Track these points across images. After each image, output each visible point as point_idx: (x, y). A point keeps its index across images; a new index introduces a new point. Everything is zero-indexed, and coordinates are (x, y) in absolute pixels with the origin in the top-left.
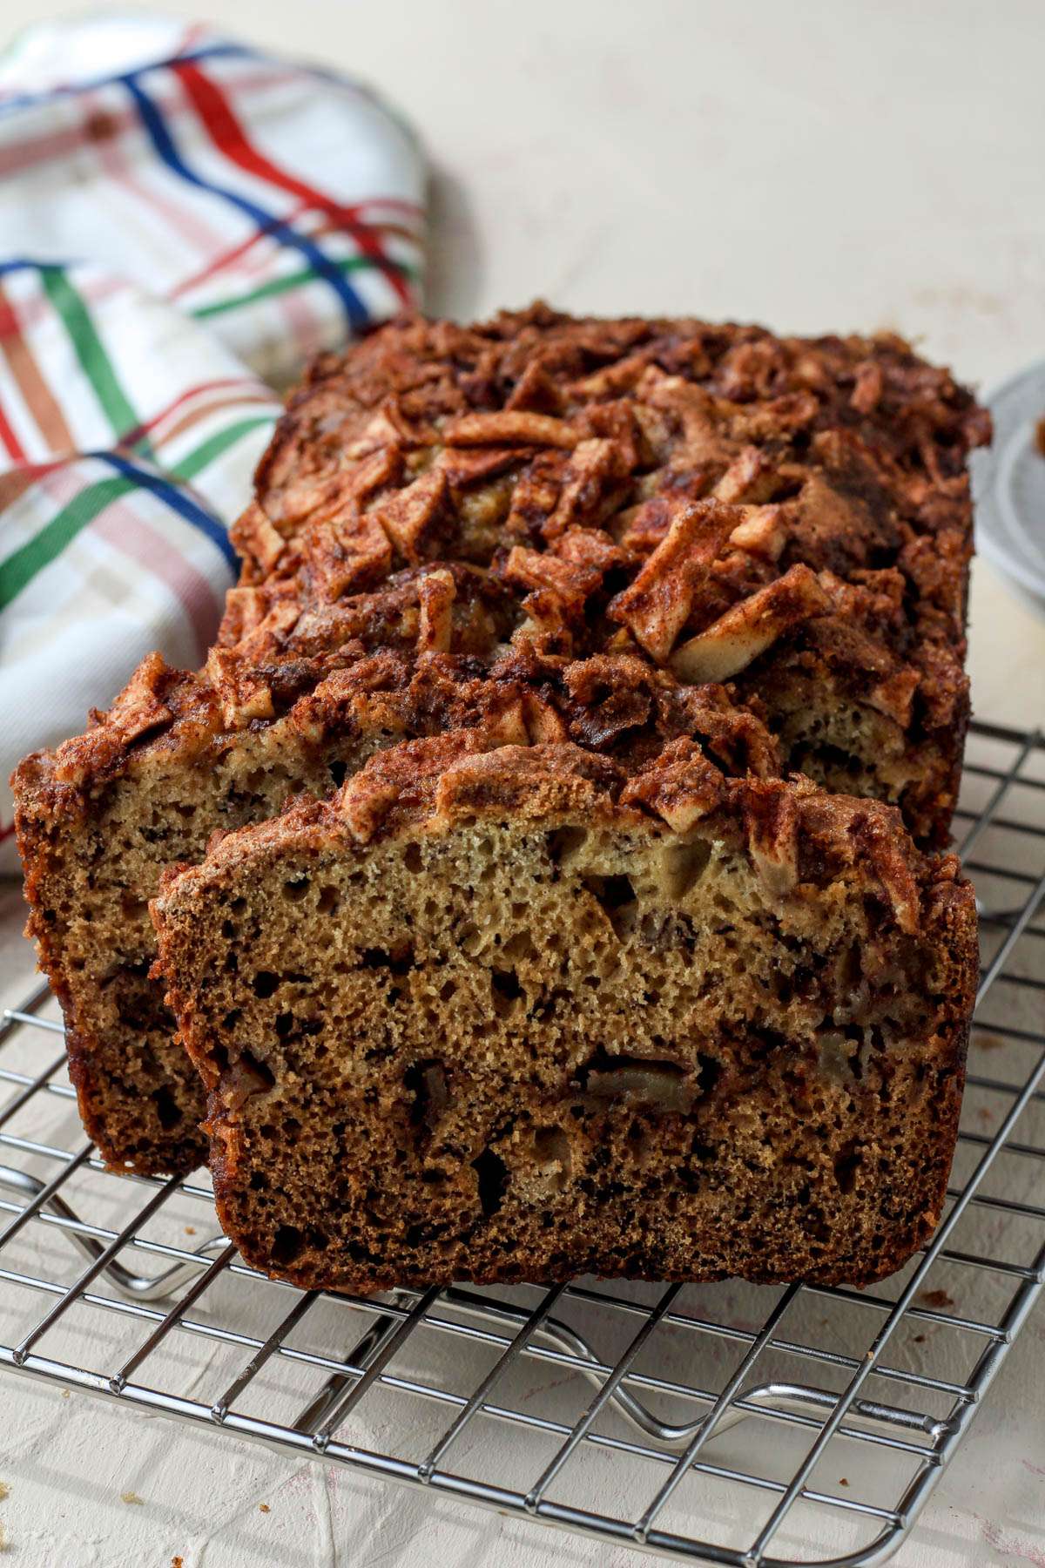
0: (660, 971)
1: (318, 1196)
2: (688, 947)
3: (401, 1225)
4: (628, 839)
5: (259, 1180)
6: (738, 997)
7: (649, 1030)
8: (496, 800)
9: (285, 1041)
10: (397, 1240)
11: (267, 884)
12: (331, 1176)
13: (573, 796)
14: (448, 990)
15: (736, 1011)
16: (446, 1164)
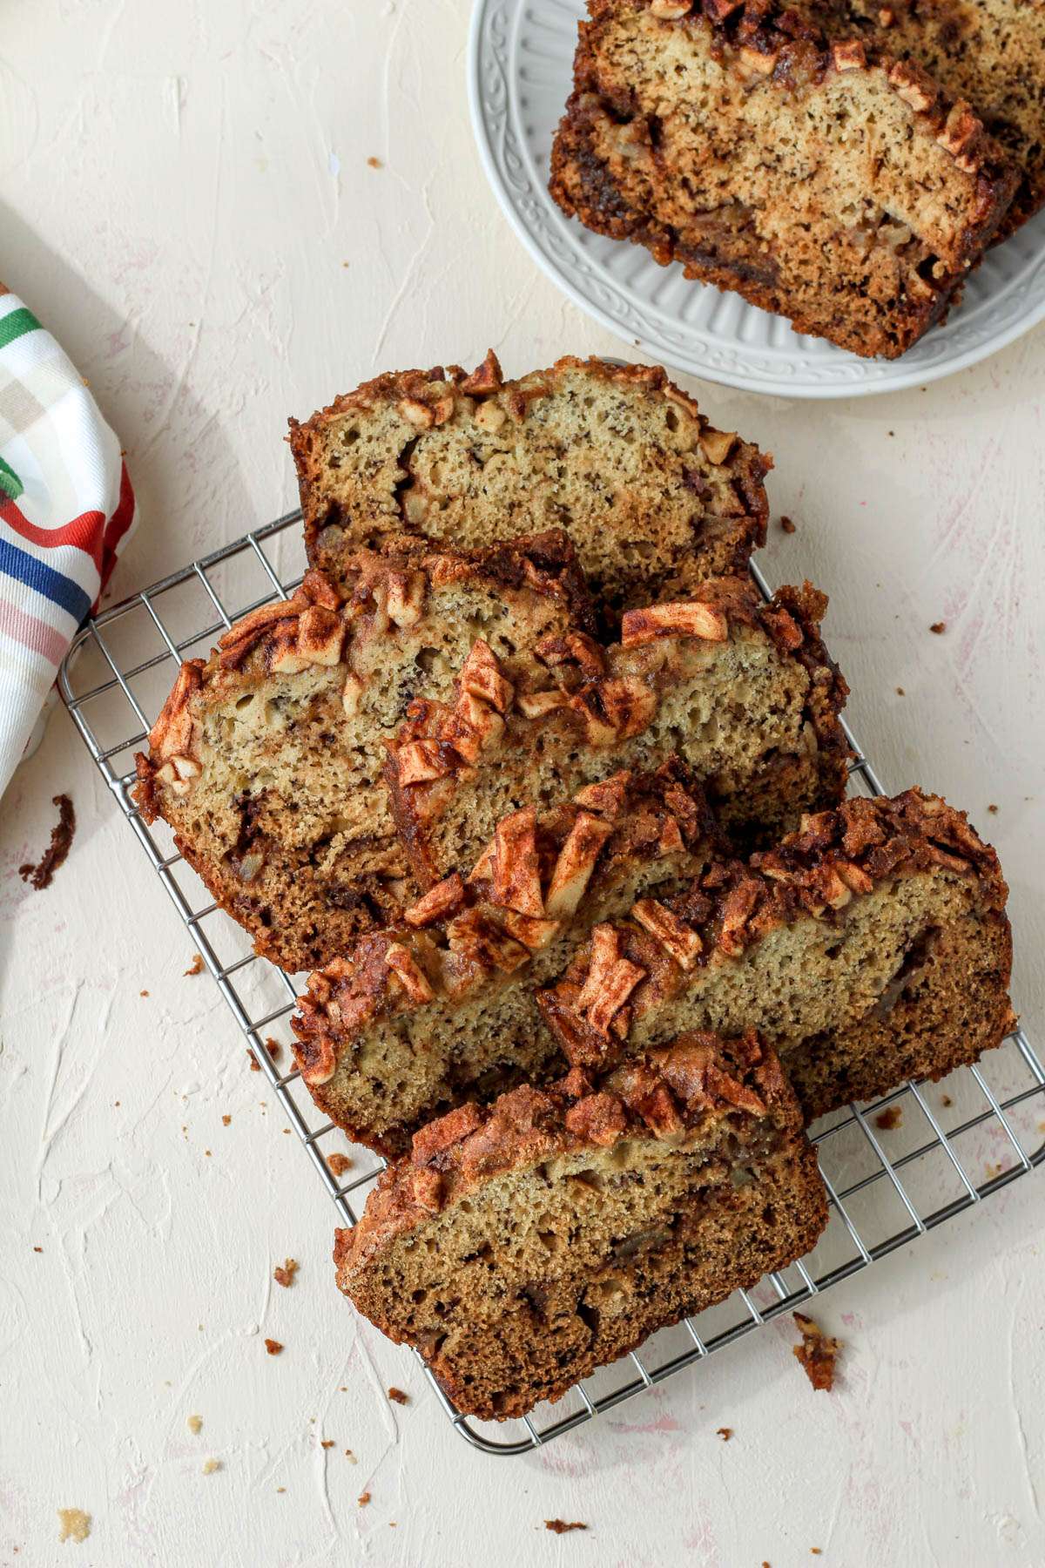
0: (629, 1197)
1: (503, 1370)
3: (554, 1361)
4: (580, 1155)
5: (469, 1379)
6: (676, 1187)
7: (636, 1220)
9: (444, 1316)
10: (555, 1369)
11: (395, 1253)
12: (505, 1357)
13: (540, 1148)
14: (520, 1253)
15: (679, 1192)
16: (561, 1323)
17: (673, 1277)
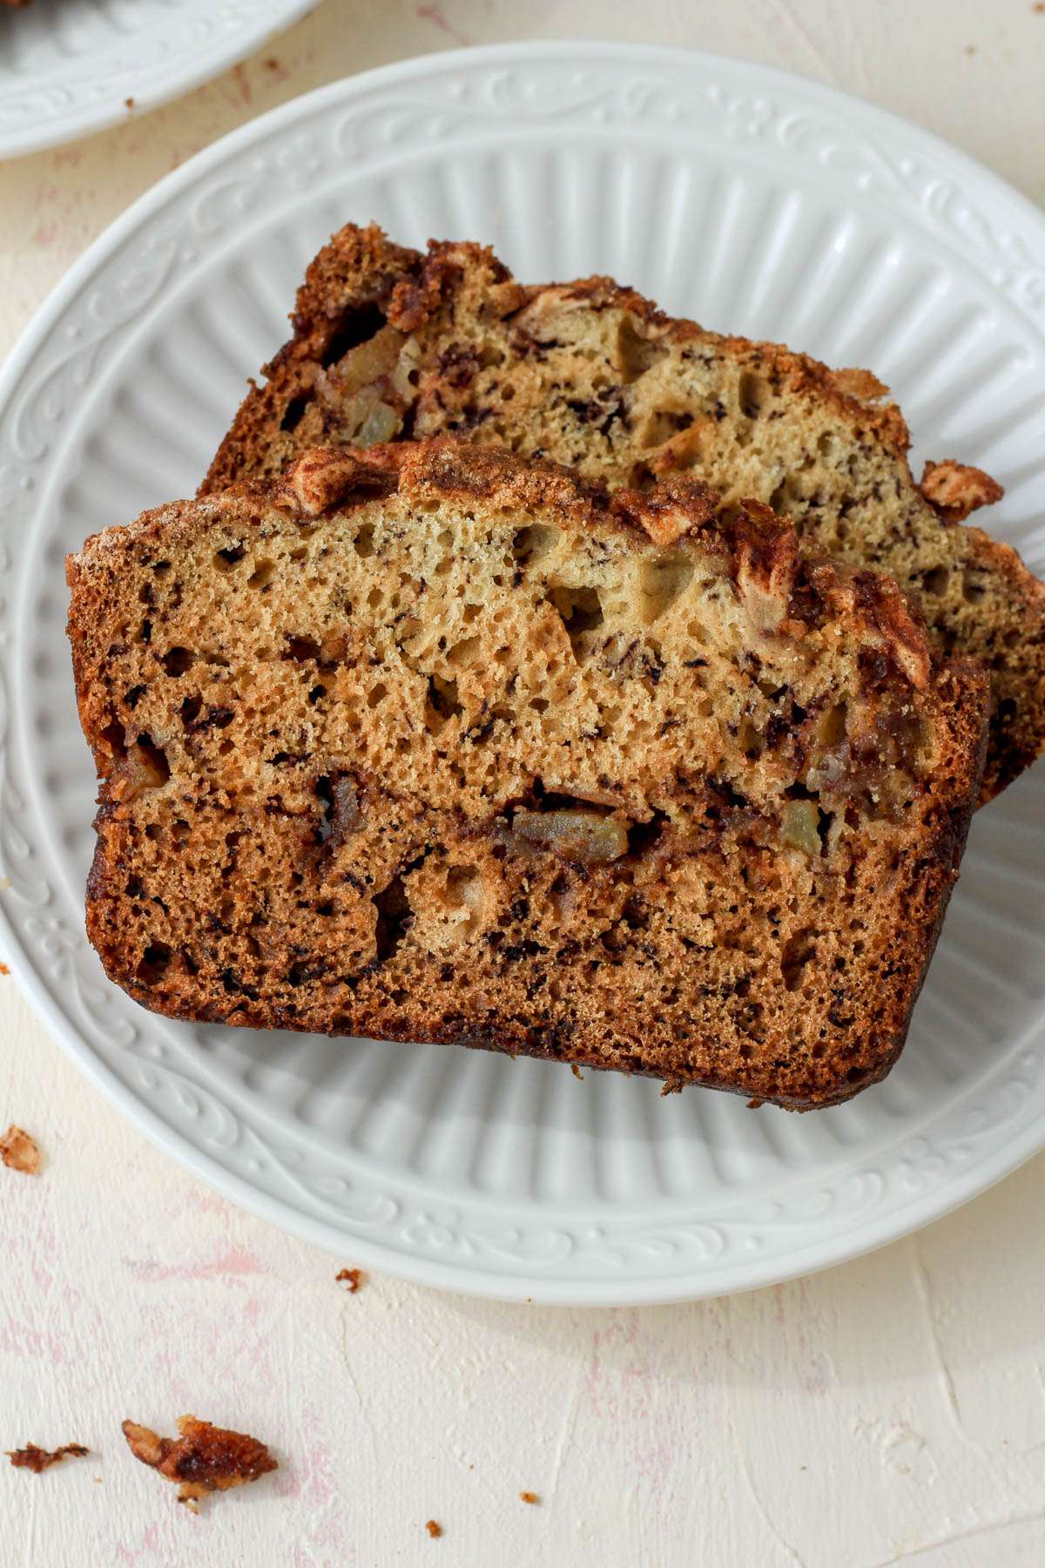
0: (616, 701)
1: (198, 913)
2: (653, 676)
3: (283, 957)
4: (603, 546)
5: (135, 886)
6: (700, 743)
7: (594, 767)
8: (465, 486)
9: (190, 729)
10: (277, 974)
11: (198, 548)
12: (217, 891)
13: (550, 493)
14: (378, 694)
15: (696, 758)
16: (345, 895)
17: (572, 949)
